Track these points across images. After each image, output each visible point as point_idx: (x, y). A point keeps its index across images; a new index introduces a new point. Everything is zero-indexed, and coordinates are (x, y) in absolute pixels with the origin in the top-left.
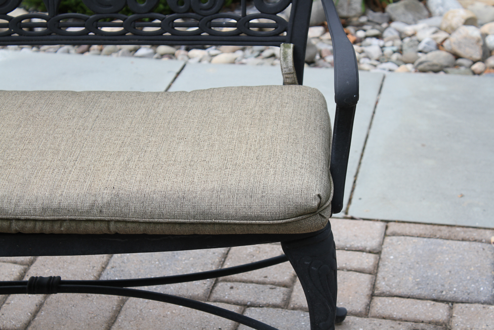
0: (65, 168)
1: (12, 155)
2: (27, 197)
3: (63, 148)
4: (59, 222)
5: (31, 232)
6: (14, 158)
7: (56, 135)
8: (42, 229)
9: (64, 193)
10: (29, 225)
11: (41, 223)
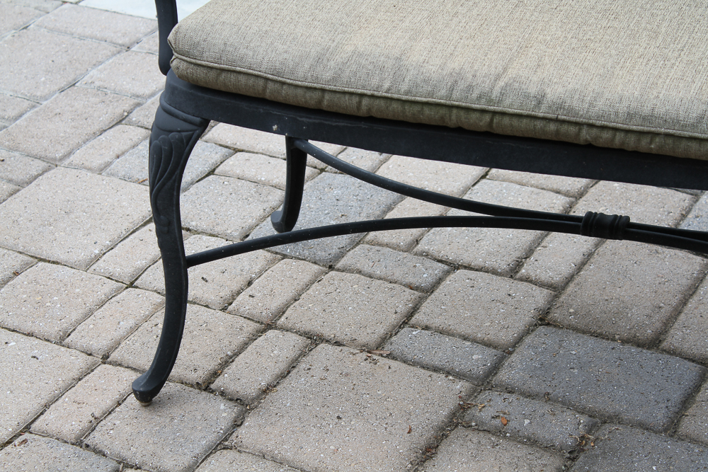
0: (666, 59)
1: (590, 33)
2: (607, 95)
3: (663, 30)
4: (650, 136)
5: (606, 146)
6: (592, 38)
7: (655, 11)
8: (623, 143)
9: (661, 96)
10: (606, 135)
11: (622, 135)
